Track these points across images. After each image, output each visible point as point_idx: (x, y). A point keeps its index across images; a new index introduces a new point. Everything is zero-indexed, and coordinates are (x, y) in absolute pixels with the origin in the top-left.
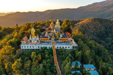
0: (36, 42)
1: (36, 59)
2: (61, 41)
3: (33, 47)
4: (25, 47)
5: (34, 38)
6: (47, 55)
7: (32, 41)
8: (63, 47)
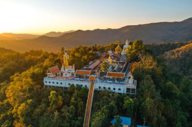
0: (69, 75)
1: (54, 104)
2: (111, 77)
3: (61, 83)
4: (53, 83)
5: (67, 70)
6: (73, 99)
7: (64, 74)
8: (109, 88)
